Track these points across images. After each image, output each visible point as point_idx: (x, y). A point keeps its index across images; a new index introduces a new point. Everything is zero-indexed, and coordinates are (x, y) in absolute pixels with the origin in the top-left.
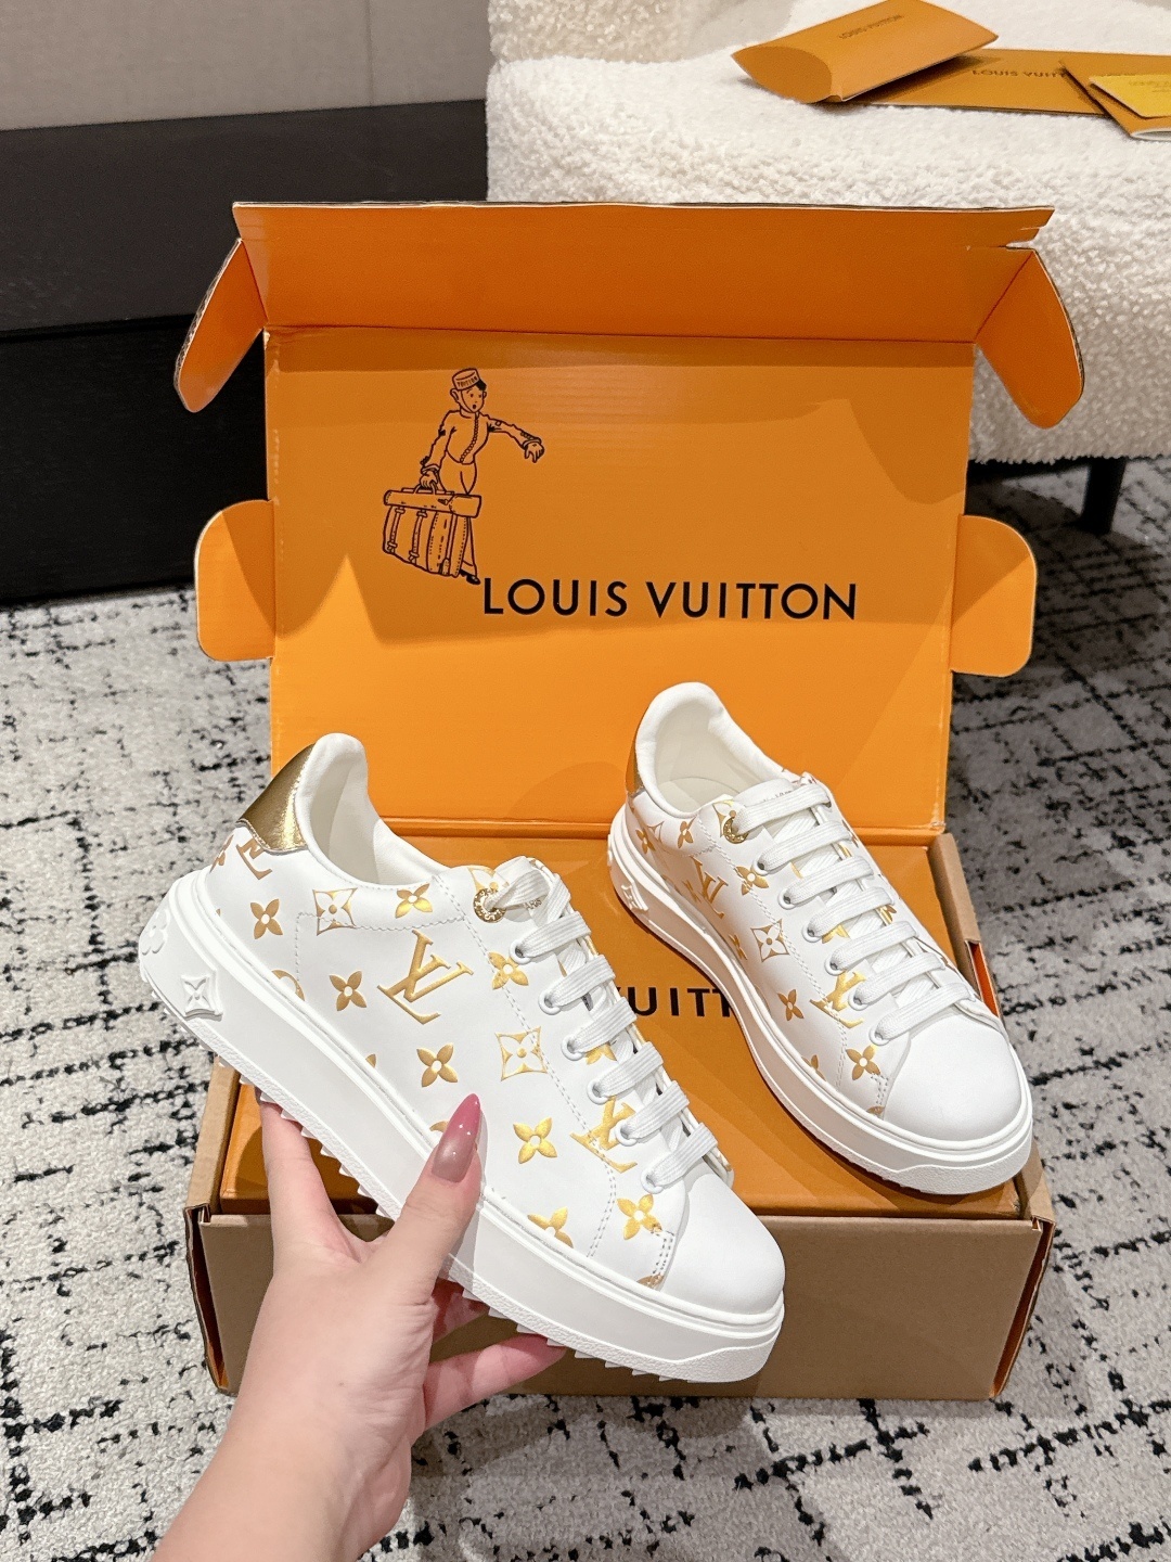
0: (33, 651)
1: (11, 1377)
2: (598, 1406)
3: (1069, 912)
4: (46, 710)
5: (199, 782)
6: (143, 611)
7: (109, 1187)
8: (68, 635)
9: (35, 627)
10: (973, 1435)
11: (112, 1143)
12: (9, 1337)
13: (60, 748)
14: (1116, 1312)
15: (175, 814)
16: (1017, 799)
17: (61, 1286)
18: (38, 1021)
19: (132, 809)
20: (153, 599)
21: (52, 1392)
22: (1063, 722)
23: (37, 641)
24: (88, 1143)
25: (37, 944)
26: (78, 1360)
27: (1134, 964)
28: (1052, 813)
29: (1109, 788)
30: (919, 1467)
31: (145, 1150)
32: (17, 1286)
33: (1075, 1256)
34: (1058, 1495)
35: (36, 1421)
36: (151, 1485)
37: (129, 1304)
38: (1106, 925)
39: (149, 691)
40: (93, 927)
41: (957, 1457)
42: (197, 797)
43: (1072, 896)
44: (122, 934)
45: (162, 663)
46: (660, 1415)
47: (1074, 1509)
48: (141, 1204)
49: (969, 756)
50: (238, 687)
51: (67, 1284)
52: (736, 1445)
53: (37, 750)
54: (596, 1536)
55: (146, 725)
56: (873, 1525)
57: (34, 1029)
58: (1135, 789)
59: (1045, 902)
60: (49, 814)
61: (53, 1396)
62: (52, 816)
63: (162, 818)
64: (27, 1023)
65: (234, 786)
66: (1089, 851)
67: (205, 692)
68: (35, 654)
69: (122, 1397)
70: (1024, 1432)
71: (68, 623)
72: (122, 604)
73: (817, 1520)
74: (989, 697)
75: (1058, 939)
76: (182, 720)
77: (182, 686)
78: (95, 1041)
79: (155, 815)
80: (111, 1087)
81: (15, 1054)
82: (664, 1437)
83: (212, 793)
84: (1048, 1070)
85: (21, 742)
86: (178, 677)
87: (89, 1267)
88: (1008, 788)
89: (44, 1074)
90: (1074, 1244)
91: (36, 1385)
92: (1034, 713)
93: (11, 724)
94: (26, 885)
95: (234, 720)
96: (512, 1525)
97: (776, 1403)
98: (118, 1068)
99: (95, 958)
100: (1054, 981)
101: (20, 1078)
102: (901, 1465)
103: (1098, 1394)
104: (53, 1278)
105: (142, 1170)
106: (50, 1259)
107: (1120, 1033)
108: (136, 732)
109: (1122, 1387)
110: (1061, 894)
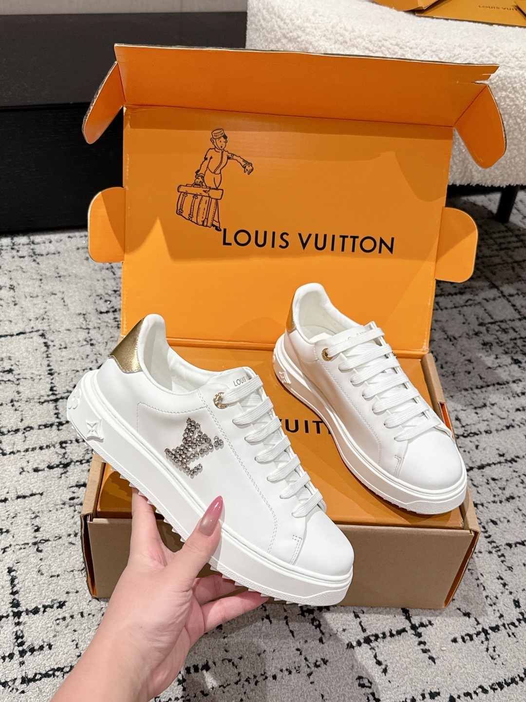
0: (22, 255)
1: (15, 589)
2: (284, 609)
3: (493, 392)
4: (29, 283)
5: (100, 319)
6: (73, 239)
7: (60, 502)
8: (39, 249)
9: (23, 245)
10: (453, 626)
11: (61, 482)
12: (14, 570)
13: (35, 301)
14: (516, 573)
15: (89, 333)
16: (469, 340)
17: (38, 547)
18: (26, 425)
19: (69, 330)
20: (77, 234)
21: (35, 596)
22: (489, 306)
23: (24, 251)
24: (50, 482)
25: (26, 389)
26: (46, 582)
27: (522, 416)
28: (484, 347)
29: (510, 337)
30: (430, 640)
31: (77, 486)
32: (18, 547)
33: (497, 547)
34: (491, 655)
35: (27, 610)
36: (80, 640)
37: (70, 557)
38: (509, 398)
39: (76, 276)
40: (52, 383)
41: (446, 636)
42: (99, 325)
43: (494, 385)
44: (65, 387)
45: (82, 264)
46: (313, 613)
47: (499, 661)
48: (75, 511)
49: (447, 321)
50: (117, 276)
51: (41, 547)
52: (347, 627)
53: (25, 301)
54: (284, 669)
55: (75, 292)
56: (409, 666)
57: (25, 429)
58: (521, 338)
59: (482, 387)
60: (31, 330)
61: (35, 598)
62: (32, 332)
63: (83, 335)
64: (21, 426)
65: (116, 321)
66: (501, 365)
67: (101, 278)
68: (23, 257)
69: (67, 600)
70: (476, 626)
71: (38, 243)
72: (63, 236)
73: (384, 663)
74: (456, 294)
75: (488, 404)
76: (91, 290)
77: (91, 275)
78: (53, 436)
79: (80, 333)
80: (61, 457)
81: (16, 440)
82: (315, 624)
83: (106, 324)
84: (484, 463)
85: (17, 297)
86: (89, 271)
87: (51, 539)
88: (465, 335)
89: (30, 450)
90: (497, 541)
91: (27, 593)
92: (476, 302)
93: (13, 289)
94: (21, 363)
95: (115, 291)
96: (247, 663)
97: (365, 611)
98: (64, 448)
99: (53, 397)
100: (486, 423)
101: (18, 451)
102: (422, 639)
103: (508, 609)
104: (35, 544)
105: (75, 495)
106: (33, 535)
107: (516, 447)
108: (70, 294)
109: (519, 607)
110: (489, 384)
